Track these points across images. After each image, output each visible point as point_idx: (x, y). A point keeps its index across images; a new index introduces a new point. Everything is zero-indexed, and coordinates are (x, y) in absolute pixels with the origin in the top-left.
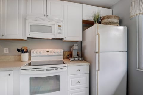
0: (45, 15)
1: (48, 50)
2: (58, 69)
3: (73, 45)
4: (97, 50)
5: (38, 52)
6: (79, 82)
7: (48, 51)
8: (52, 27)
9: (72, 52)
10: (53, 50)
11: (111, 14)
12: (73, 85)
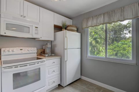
0: (22, 16)
1: (21, 48)
2: (39, 63)
3: (47, 44)
4: (66, 48)
5: (10, 51)
6: (54, 71)
7: (22, 50)
8: (29, 28)
9: (44, 50)
10: (27, 48)
11: (72, 24)
12: (50, 74)
